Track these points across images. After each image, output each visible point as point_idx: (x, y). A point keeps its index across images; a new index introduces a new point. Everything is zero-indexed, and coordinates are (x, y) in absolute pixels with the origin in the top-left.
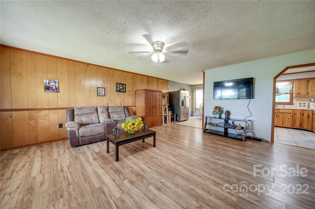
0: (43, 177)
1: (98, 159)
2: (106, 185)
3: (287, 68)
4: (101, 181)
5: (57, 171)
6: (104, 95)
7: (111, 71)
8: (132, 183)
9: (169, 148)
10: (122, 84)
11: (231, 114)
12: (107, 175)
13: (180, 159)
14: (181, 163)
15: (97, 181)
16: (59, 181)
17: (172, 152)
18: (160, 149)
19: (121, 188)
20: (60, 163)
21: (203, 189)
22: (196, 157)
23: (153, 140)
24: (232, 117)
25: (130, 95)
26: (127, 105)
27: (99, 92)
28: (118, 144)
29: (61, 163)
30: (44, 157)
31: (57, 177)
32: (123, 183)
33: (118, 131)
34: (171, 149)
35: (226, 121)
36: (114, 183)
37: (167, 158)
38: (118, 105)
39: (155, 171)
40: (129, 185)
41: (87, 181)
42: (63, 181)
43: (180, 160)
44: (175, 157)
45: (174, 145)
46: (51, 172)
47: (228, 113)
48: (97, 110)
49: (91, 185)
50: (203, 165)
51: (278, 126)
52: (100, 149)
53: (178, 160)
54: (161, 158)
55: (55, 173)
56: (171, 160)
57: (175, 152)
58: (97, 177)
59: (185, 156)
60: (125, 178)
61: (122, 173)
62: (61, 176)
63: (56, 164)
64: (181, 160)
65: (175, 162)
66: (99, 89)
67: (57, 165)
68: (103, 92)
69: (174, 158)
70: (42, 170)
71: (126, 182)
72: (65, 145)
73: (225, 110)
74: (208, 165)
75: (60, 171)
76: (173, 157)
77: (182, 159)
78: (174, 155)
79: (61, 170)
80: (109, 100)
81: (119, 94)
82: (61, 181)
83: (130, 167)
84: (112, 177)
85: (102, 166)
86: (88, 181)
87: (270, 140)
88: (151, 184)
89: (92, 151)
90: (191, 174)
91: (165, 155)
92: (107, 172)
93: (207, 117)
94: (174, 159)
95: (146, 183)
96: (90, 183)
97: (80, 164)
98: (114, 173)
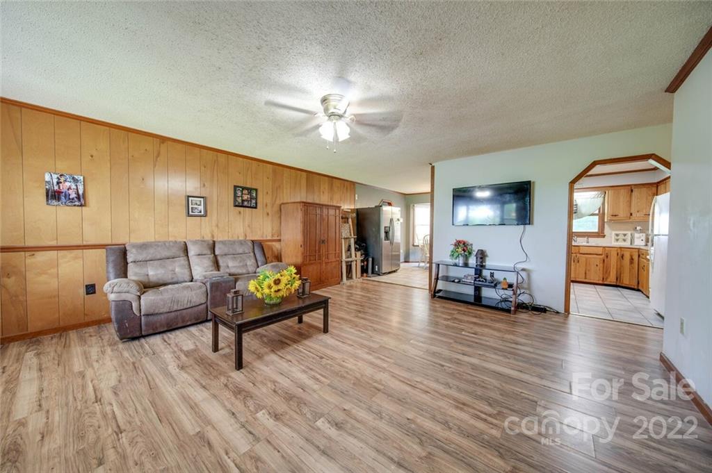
0: (48, 419)
1: (191, 368)
2: (213, 426)
3: (594, 164)
4: (200, 417)
5: (86, 402)
6: (202, 213)
7: (222, 158)
8: (277, 417)
9: (359, 333)
10: (247, 189)
11: (487, 256)
12: (215, 402)
13: (383, 357)
14: (385, 365)
15: (190, 417)
16: (91, 426)
17: (366, 342)
18: (338, 336)
19: (252, 430)
20: (92, 381)
21: (433, 418)
22: (417, 351)
23: (322, 317)
24: (489, 263)
25: (268, 214)
26: (261, 239)
27: (190, 206)
28: (241, 329)
29: (95, 382)
30: (47, 368)
31: (86, 417)
32: (256, 419)
33: (240, 298)
34: (363, 335)
35: (478, 272)
36: (233, 421)
37: (356, 357)
38: (238, 237)
39: (329, 385)
40: (270, 423)
41: (164, 419)
42: (102, 423)
43: (383, 360)
44: (373, 353)
45: (370, 328)
46: (67, 404)
47: (482, 255)
48: (186, 250)
49: (176, 428)
50: (431, 367)
51: (578, 280)
52: (195, 343)
53: (380, 358)
54: (341, 357)
55: (79, 408)
56: (364, 360)
57: (373, 341)
58: (189, 409)
59: (395, 349)
60: (259, 407)
61: (251, 397)
62: (96, 413)
63: (80, 383)
64: (386, 359)
65: (371, 363)
66: (190, 199)
67: (84, 387)
68: (201, 208)
69: (371, 354)
70: (43, 403)
71: (262, 415)
72: (103, 337)
73: (475, 249)
74: (443, 366)
75: (93, 400)
76: (368, 353)
77: (388, 357)
78: (370, 348)
79: (96, 397)
80: (217, 226)
81: (240, 213)
82: (97, 424)
83: (271, 381)
84: (229, 406)
85: (202, 382)
86: (168, 420)
87: (562, 310)
88: (322, 415)
89: (176, 349)
90: (408, 388)
91: (349, 348)
92: (215, 396)
93: (439, 265)
94: (370, 358)
95: (309, 416)
96: (174, 425)
97: (146, 380)
98: (233, 398)
